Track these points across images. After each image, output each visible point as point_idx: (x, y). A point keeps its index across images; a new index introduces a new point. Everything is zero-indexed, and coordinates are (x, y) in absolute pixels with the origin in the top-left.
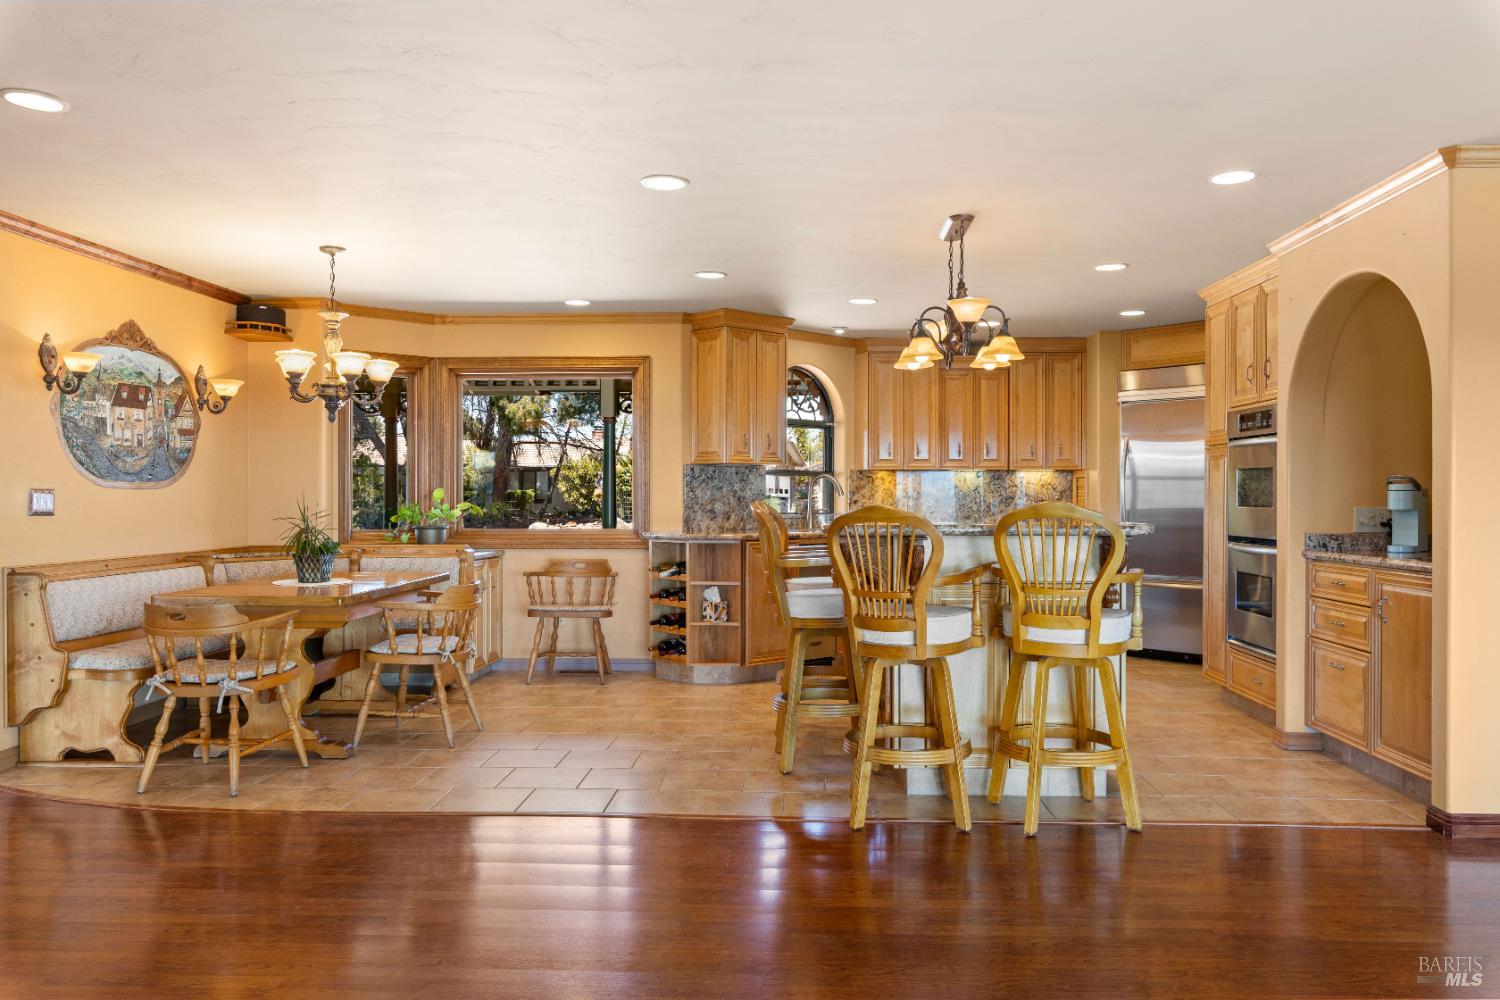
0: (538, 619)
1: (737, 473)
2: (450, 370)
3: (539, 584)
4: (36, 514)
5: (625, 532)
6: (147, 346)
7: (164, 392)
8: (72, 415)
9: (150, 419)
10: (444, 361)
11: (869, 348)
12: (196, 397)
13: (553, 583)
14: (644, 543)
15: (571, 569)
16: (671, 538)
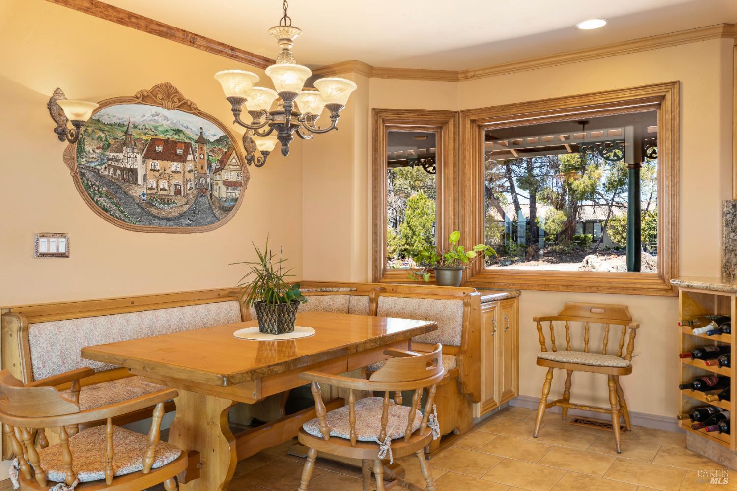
0: (547, 369)
2: (473, 121)
3: (552, 329)
4: (43, 256)
5: (648, 276)
6: (187, 106)
7: (206, 149)
8: (93, 165)
9: (190, 171)
10: (466, 113)
12: (244, 153)
13: (567, 329)
14: (672, 291)
15: (587, 314)
16: (708, 288)
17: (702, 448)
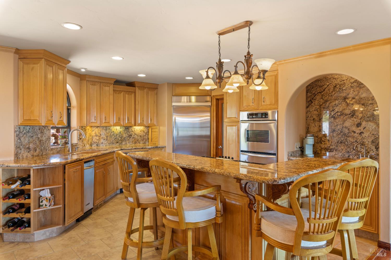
1: (39, 129)
11: (87, 79)
16: (20, 166)
17: (13, 238)
